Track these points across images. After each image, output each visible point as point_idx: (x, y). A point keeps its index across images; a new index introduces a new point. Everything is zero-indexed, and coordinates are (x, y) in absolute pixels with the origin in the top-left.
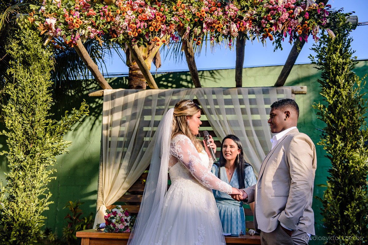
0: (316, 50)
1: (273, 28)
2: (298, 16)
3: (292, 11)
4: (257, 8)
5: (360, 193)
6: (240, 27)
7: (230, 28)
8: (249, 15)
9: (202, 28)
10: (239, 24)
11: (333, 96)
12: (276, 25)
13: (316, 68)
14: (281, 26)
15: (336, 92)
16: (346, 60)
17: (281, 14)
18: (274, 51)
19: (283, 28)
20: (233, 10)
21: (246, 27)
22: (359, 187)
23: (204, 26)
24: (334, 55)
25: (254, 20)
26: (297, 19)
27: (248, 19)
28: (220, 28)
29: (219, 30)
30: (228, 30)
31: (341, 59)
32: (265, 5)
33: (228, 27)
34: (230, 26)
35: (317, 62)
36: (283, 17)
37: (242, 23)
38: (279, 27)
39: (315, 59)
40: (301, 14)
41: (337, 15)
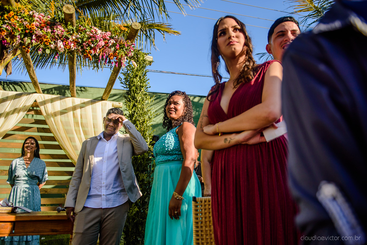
0: (124, 74)
1: (92, 51)
2: (111, 46)
3: (107, 41)
4: (81, 33)
5: (143, 177)
6: (65, 44)
7: (57, 44)
8: (74, 38)
9: (31, 39)
10: (65, 42)
11: (132, 108)
12: (94, 49)
13: (123, 87)
14: (98, 50)
15: (134, 105)
16: (143, 84)
17: (98, 41)
18: (93, 69)
19: (99, 52)
20: (60, 30)
21: (71, 46)
22: (143, 173)
23: (34, 37)
24: (135, 79)
25: (78, 43)
26: (110, 48)
27: (73, 40)
28: (48, 42)
29: (47, 44)
30: (55, 45)
31: (139, 83)
32: (88, 33)
33: (56, 43)
34: (57, 43)
35: (124, 82)
36: (100, 43)
37: (67, 42)
38: (96, 51)
39: (123, 80)
40: (114, 45)
41: (139, 52)
